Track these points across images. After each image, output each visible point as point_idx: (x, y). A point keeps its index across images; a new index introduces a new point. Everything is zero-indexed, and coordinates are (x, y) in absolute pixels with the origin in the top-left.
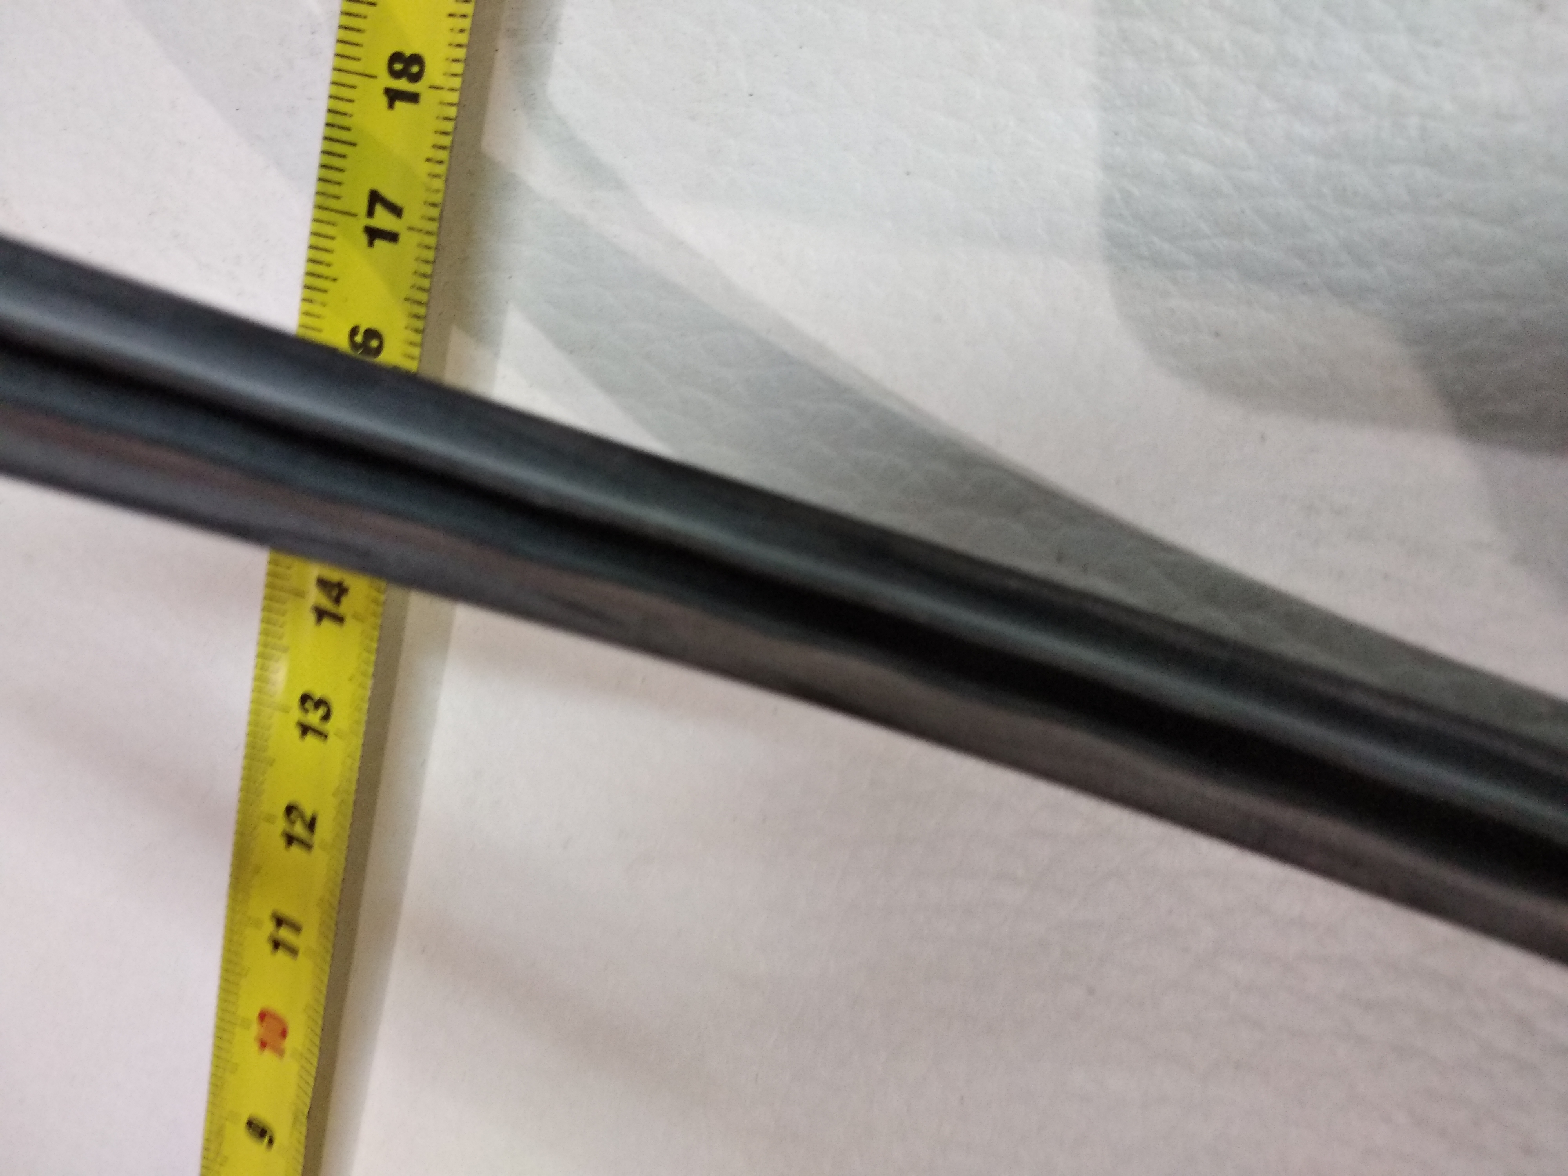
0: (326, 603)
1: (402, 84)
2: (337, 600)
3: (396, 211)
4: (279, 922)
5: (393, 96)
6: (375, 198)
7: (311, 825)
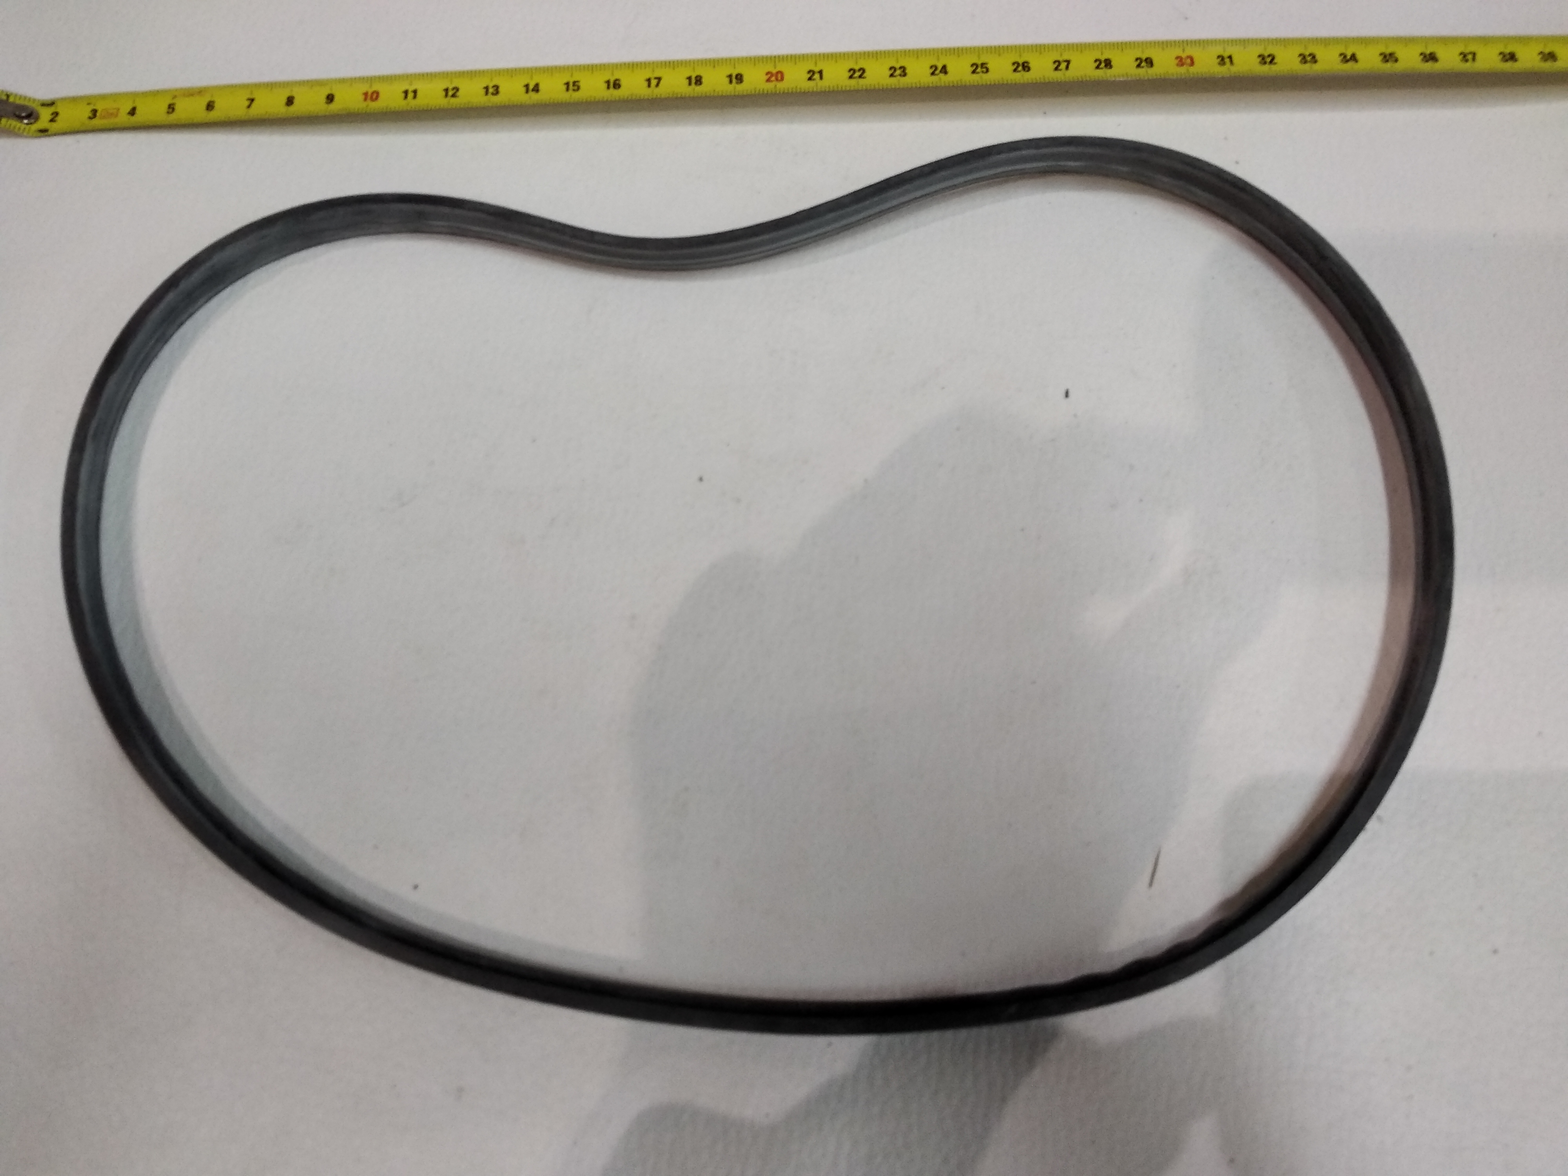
0: (531, 87)
1: (693, 81)
2: (533, 90)
3: (657, 85)
4: (415, 92)
5: (689, 78)
6: (659, 79)
7: (453, 96)
